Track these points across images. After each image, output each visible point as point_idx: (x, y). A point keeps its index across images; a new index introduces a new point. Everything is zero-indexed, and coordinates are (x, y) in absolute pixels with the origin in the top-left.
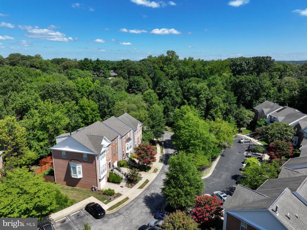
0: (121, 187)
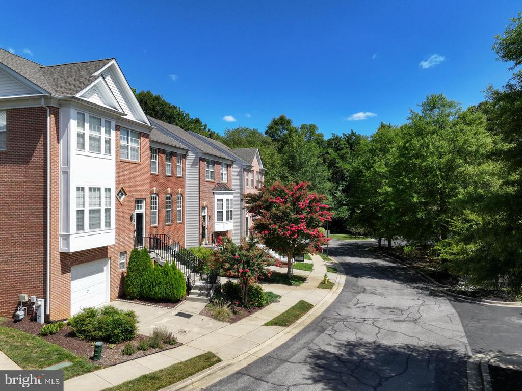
0: (180, 314)
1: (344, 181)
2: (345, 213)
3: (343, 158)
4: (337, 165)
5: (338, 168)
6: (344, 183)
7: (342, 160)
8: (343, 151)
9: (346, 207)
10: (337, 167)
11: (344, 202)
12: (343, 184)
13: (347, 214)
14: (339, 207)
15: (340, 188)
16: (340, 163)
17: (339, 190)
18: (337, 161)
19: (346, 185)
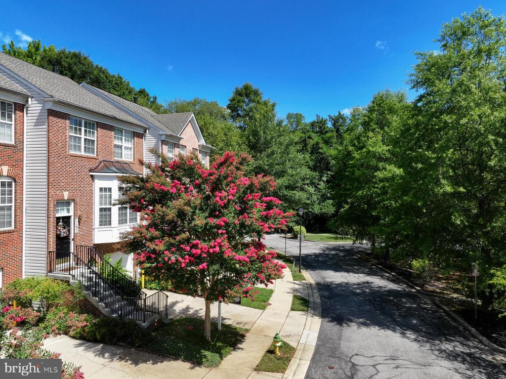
1: (330, 170)
2: (329, 208)
3: (327, 142)
4: (320, 150)
5: (322, 155)
6: (329, 172)
7: (327, 145)
8: (328, 135)
9: (331, 201)
10: (320, 153)
11: (329, 195)
12: (327, 174)
13: (331, 210)
14: (323, 201)
15: (324, 179)
16: (324, 149)
17: (323, 181)
18: (320, 146)
19: (331, 175)
